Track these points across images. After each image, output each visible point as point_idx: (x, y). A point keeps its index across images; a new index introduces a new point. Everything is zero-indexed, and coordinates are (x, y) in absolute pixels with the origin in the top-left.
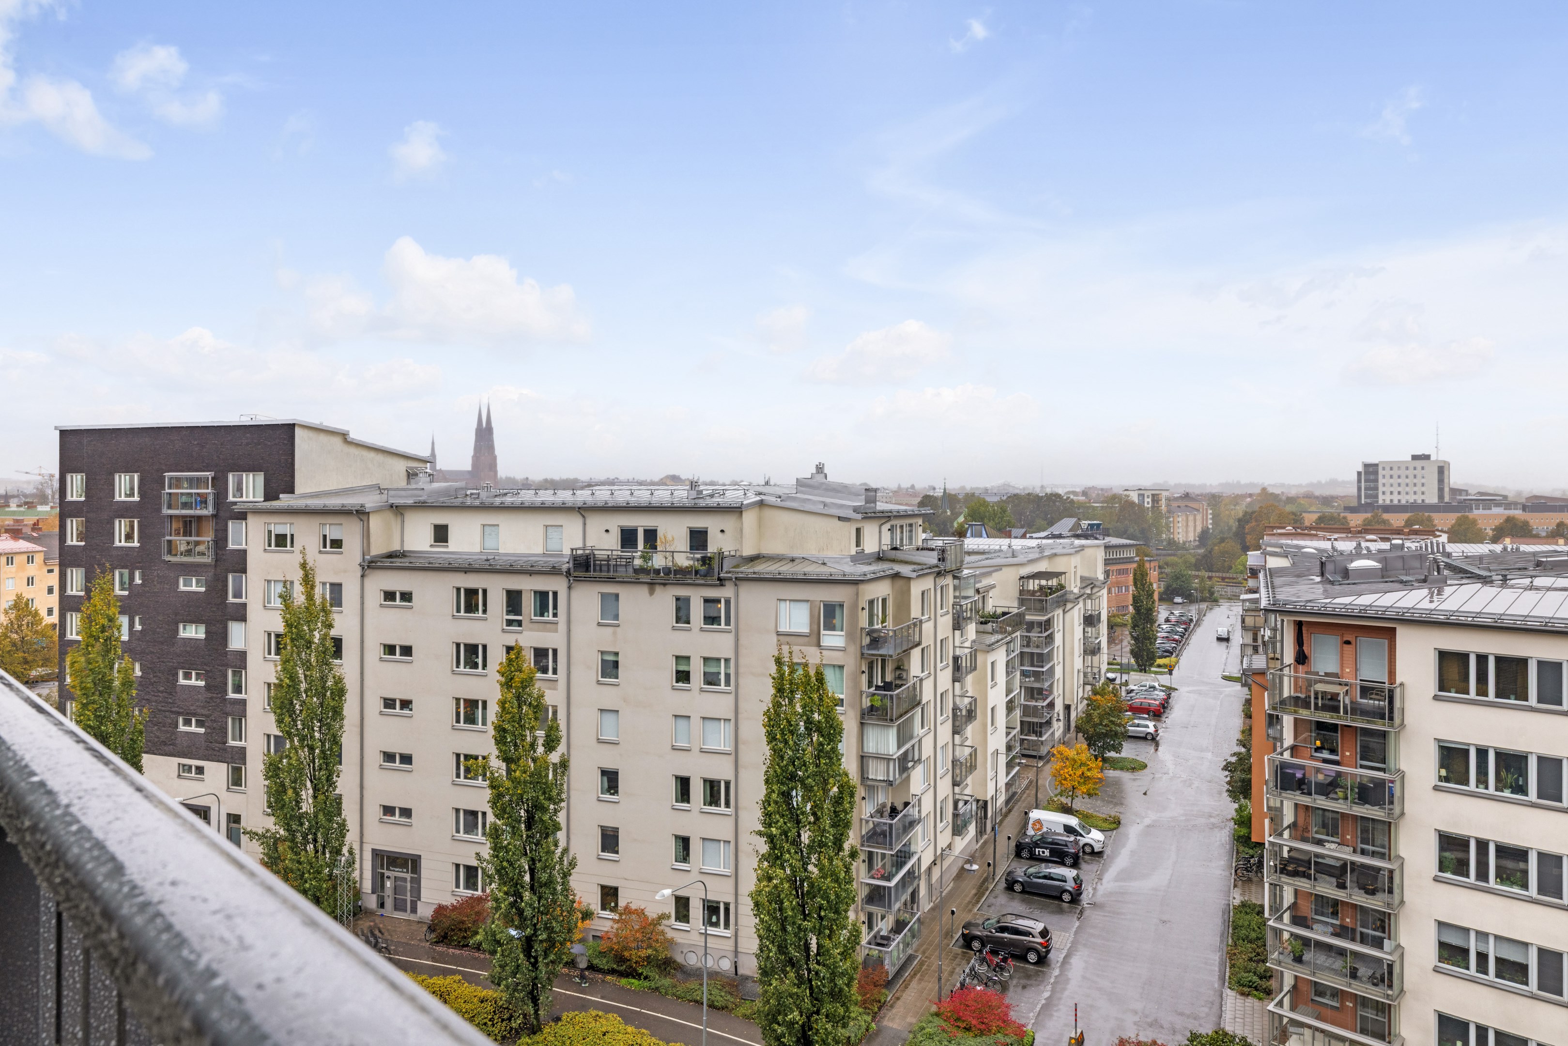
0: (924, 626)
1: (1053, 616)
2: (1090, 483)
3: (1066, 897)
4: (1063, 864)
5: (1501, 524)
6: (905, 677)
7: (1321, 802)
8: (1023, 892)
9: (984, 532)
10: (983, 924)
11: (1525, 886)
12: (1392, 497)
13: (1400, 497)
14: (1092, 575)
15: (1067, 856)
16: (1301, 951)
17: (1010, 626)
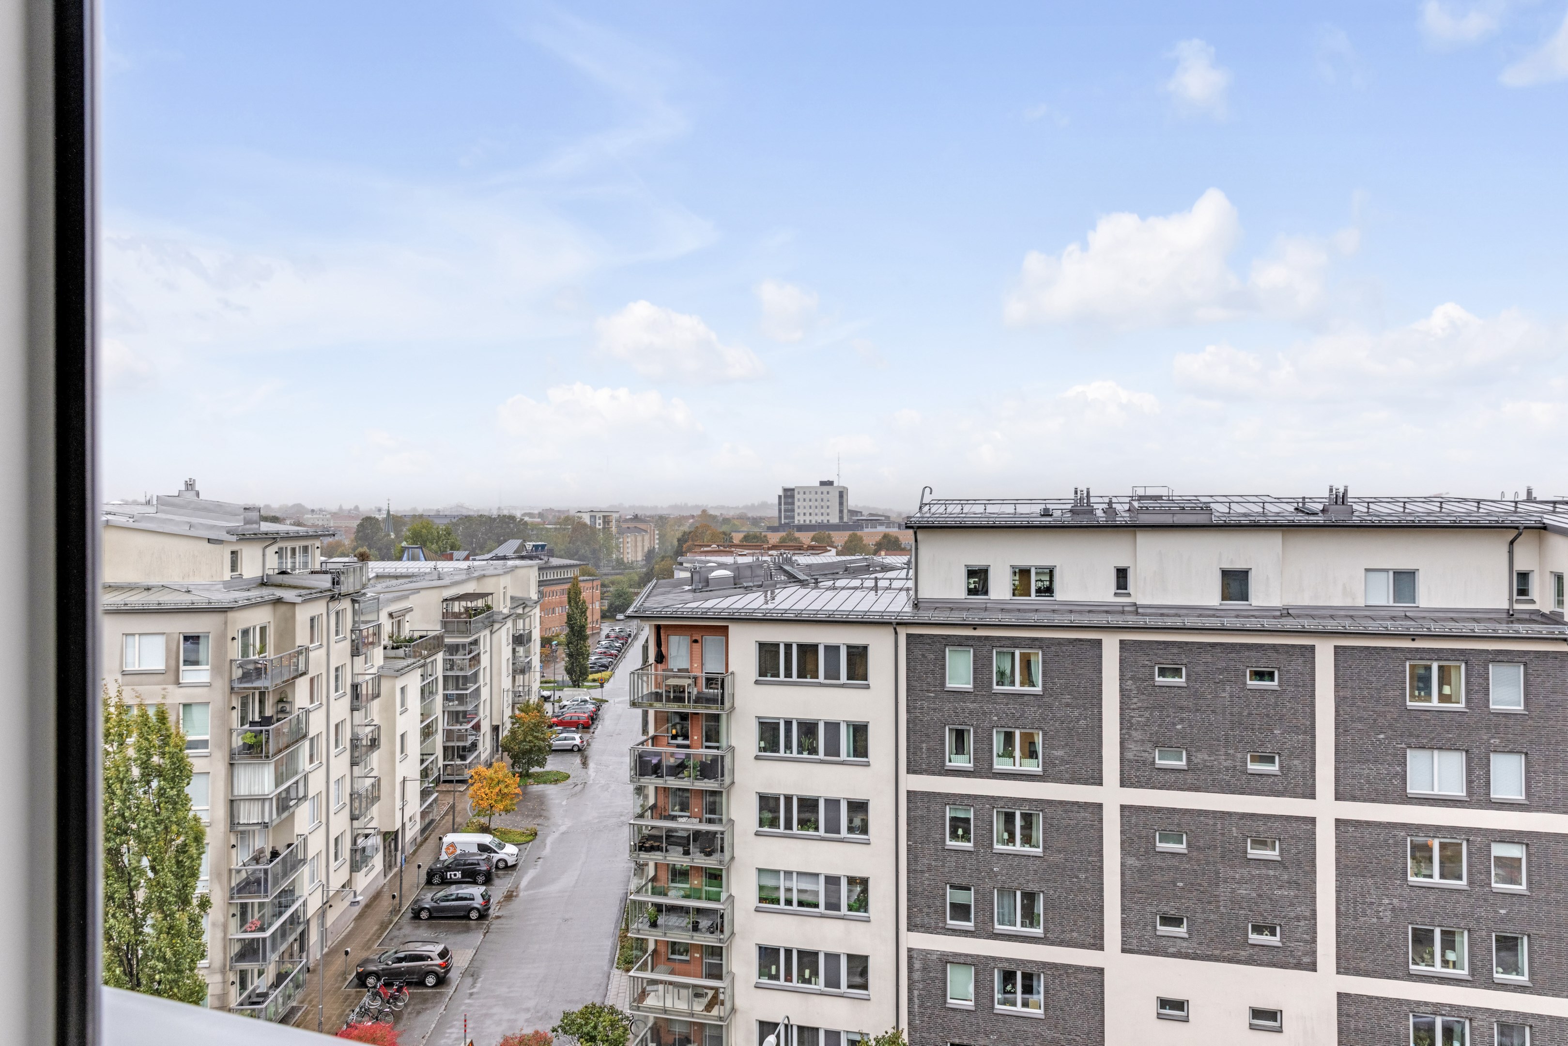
0: (312, 655)
1: (479, 637)
2: (548, 506)
3: (474, 915)
4: (475, 883)
5: (880, 540)
6: (288, 710)
7: (673, 782)
8: (431, 917)
9: (422, 555)
10: (379, 958)
11: (817, 829)
12: (805, 518)
13: (811, 518)
14: (526, 596)
15: (479, 874)
16: (656, 917)
17: (426, 649)
